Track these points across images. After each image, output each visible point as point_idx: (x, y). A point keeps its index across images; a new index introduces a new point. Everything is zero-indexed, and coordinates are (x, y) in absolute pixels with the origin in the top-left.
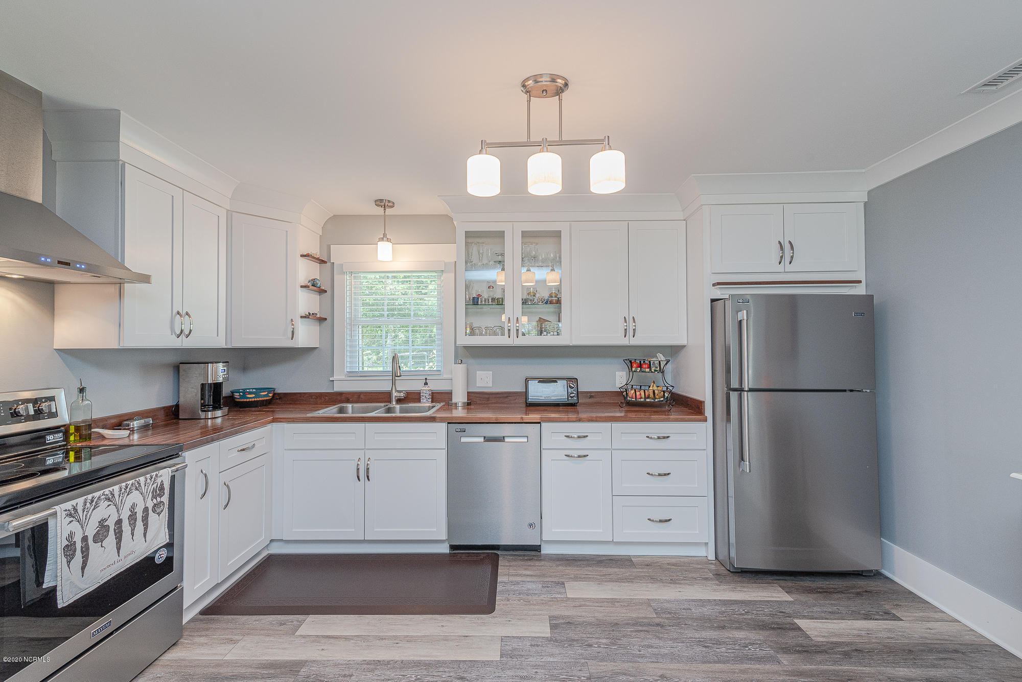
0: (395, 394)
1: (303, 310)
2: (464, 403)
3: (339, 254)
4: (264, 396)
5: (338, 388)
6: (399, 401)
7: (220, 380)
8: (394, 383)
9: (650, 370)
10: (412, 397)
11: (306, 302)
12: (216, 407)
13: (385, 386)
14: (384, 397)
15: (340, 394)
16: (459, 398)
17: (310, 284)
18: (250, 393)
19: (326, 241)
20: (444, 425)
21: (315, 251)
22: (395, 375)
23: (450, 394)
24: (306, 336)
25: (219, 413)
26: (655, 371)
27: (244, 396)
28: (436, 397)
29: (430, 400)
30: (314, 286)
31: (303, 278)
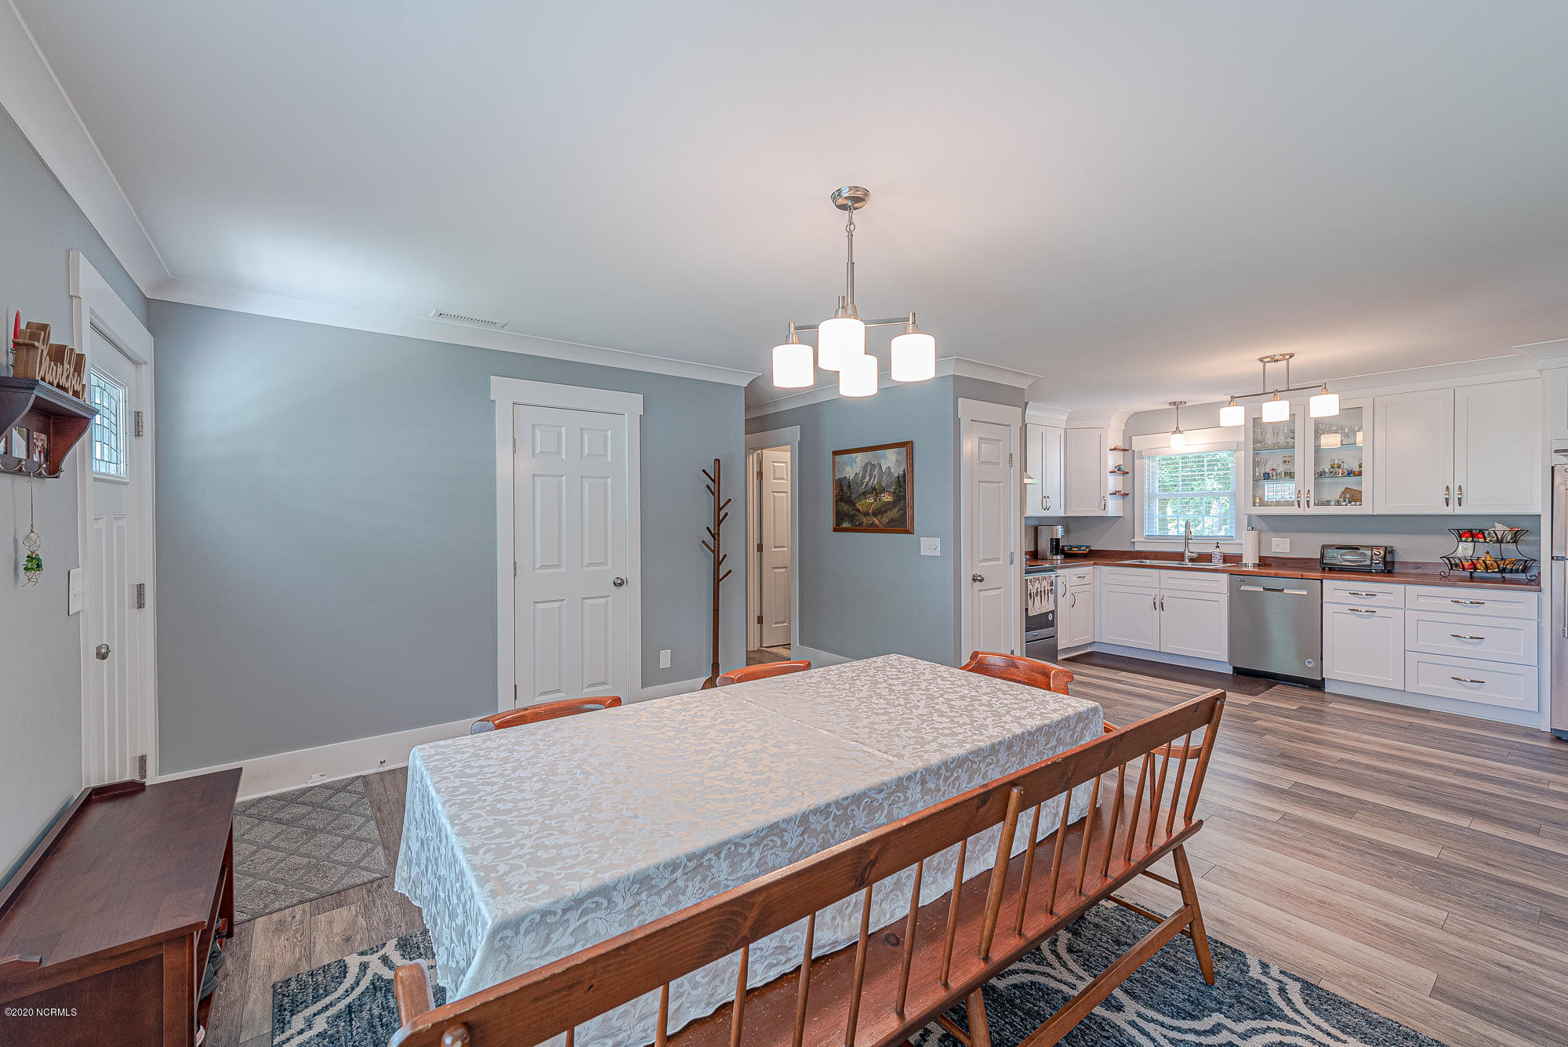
0: (1187, 554)
1: (1111, 489)
2: (1254, 564)
3: (1138, 443)
4: (1084, 550)
5: (1138, 548)
6: (1192, 560)
7: (1060, 537)
8: (1186, 544)
9: (1485, 540)
10: (1206, 558)
11: (1113, 483)
12: (1057, 554)
13: (1179, 549)
14: (1179, 557)
15: (1140, 552)
16: (1250, 560)
17: (1116, 470)
18: (1075, 547)
19: (1128, 437)
20: (1225, 576)
21: (1120, 444)
22: (1187, 539)
23: (1240, 557)
24: (1113, 508)
25: (1059, 557)
26: (1491, 541)
27: (1071, 549)
28: (1226, 559)
29: (1222, 561)
30: (1119, 470)
31: (1111, 466)
